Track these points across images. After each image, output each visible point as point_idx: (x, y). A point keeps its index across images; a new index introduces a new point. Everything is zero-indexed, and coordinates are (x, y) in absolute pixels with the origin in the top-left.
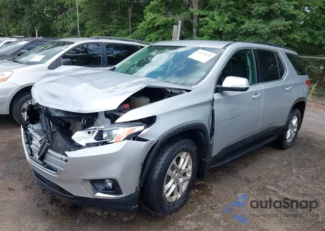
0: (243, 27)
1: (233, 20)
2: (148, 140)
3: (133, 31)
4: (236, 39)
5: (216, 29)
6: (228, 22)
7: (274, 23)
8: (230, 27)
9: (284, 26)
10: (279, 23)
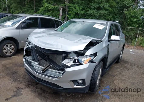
0: (88, 12)
1: (83, 9)
2: (95, 62)
3: (37, 11)
4: (85, 17)
5: (77, 13)
6: (81, 10)
7: (101, 12)
8: (83, 12)
9: (105, 13)
10: (103, 12)
